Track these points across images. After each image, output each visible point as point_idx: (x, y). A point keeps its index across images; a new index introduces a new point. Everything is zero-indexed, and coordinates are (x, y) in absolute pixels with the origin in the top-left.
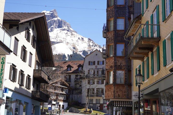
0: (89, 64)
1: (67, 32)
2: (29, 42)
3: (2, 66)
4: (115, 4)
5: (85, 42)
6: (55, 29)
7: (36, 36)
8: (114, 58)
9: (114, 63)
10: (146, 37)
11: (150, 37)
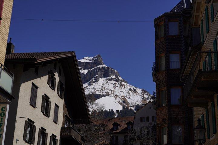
0: (141, 121)
1: (114, 82)
2: (54, 90)
3: (2, 119)
4: (166, 34)
5: (138, 93)
6: (100, 79)
7: (64, 83)
8: (168, 107)
9: (167, 114)
10: (208, 70)
11: (215, 70)
